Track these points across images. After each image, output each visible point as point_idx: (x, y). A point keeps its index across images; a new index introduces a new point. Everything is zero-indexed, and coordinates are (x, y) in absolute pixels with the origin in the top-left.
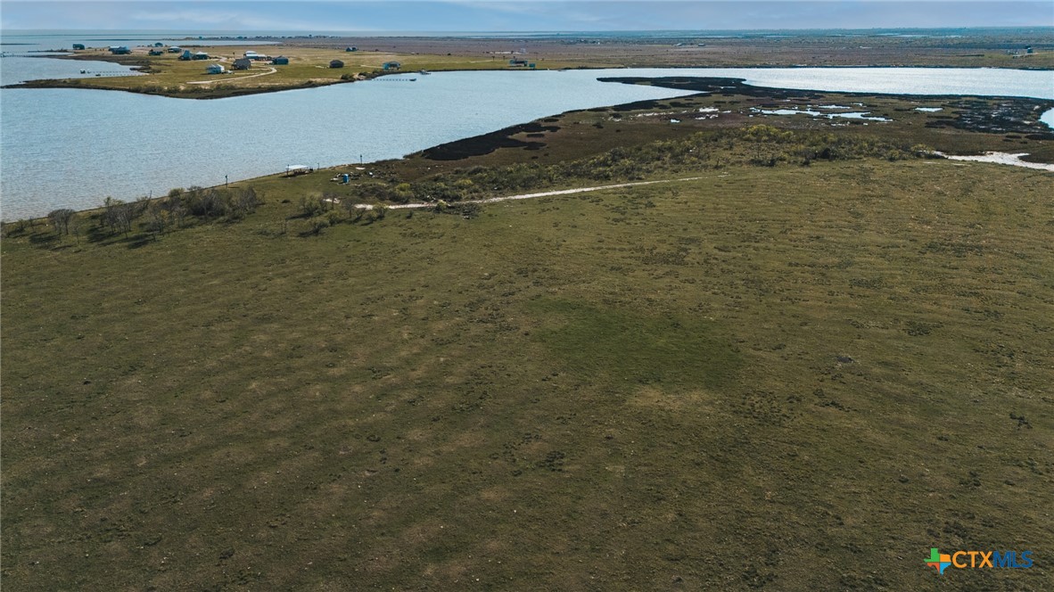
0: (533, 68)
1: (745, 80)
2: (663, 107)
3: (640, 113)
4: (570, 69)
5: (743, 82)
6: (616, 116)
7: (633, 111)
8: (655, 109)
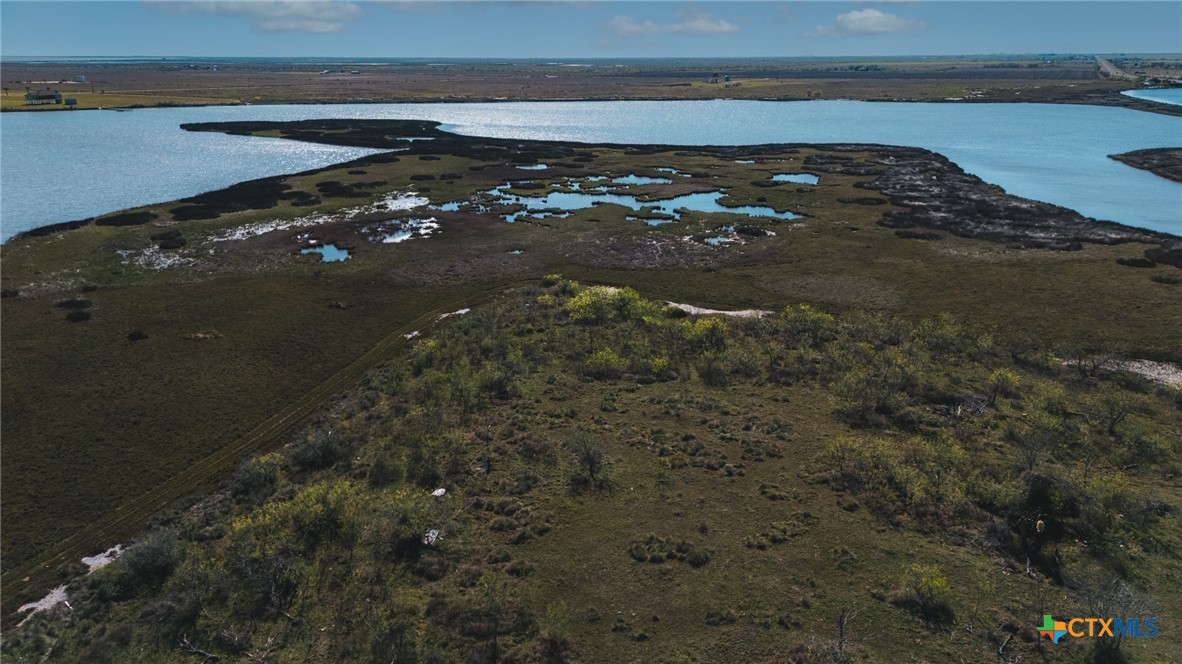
0: (71, 105)
1: (439, 124)
2: (303, 200)
3: (242, 222)
4: (141, 107)
5: (437, 127)
6: (169, 242)
7: (225, 216)
8: (283, 206)
